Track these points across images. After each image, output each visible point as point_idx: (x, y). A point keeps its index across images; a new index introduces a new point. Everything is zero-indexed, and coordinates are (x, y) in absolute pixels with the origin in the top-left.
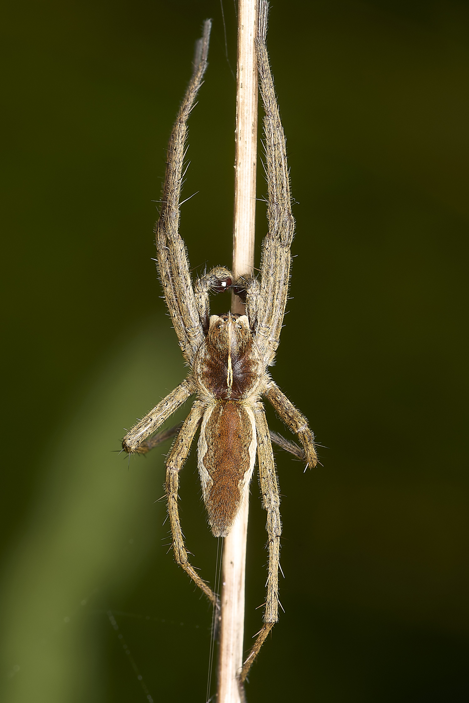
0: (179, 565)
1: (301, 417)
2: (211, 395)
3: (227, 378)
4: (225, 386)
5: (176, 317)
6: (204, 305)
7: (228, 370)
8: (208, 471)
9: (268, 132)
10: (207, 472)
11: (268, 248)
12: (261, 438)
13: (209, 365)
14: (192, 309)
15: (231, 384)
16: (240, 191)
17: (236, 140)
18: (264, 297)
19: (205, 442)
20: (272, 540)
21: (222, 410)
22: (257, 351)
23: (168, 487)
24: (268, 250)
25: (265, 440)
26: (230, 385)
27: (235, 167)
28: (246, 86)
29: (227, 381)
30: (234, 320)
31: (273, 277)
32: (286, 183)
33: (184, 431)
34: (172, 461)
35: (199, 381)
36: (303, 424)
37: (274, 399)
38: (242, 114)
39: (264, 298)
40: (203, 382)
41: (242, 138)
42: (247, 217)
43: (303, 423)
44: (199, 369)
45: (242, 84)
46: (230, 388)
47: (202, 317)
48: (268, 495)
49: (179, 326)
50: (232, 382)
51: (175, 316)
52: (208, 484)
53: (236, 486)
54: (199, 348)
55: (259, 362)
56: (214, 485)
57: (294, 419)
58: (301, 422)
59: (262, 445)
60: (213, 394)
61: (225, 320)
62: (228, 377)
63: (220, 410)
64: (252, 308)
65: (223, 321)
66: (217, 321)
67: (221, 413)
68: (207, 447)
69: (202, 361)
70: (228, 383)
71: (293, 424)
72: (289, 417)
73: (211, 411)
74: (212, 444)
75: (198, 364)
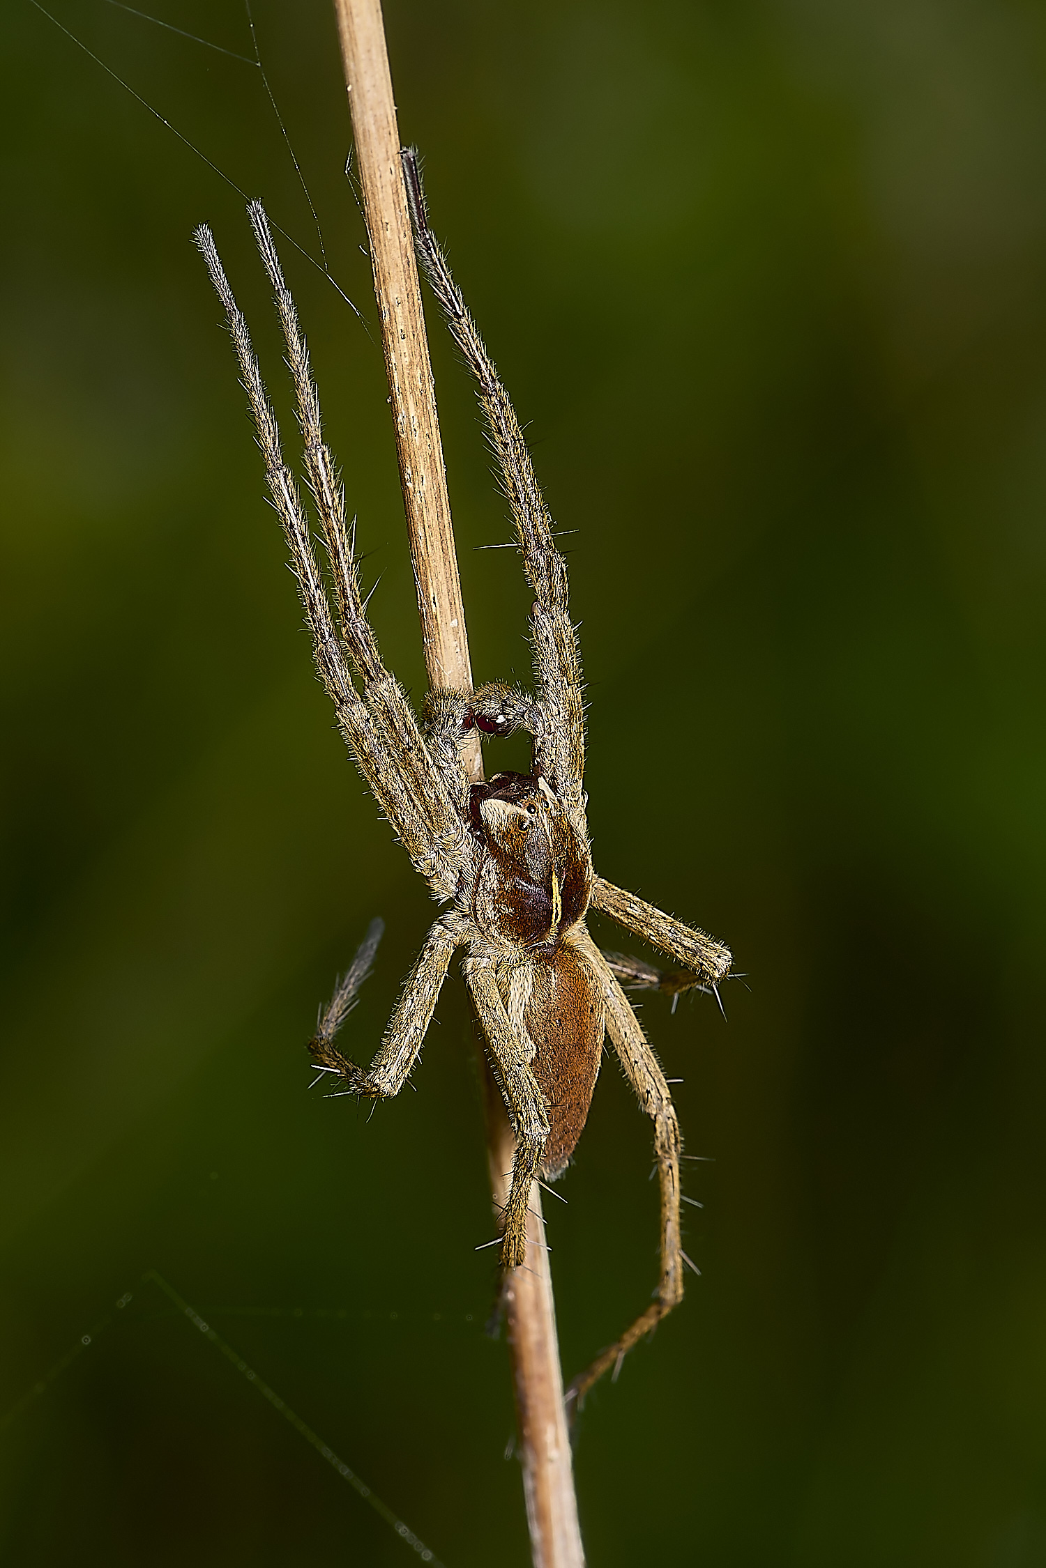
2: (516, 948)
3: (552, 914)
4: (547, 926)
7: (552, 899)
13: (515, 901)
15: (558, 920)
19: (530, 1040)
21: (552, 973)
23: (527, 1166)
26: (555, 924)
28: (411, 334)
29: (551, 918)
33: (503, 1041)
43: (725, 956)
50: (559, 917)
61: (530, 812)
62: (555, 911)
63: (548, 977)
65: (526, 814)
66: (507, 813)
67: (553, 980)
68: (535, 1047)
69: (494, 896)
70: (553, 920)
71: (704, 963)
72: (689, 949)
73: (530, 981)
74: (547, 1041)
75: (487, 901)
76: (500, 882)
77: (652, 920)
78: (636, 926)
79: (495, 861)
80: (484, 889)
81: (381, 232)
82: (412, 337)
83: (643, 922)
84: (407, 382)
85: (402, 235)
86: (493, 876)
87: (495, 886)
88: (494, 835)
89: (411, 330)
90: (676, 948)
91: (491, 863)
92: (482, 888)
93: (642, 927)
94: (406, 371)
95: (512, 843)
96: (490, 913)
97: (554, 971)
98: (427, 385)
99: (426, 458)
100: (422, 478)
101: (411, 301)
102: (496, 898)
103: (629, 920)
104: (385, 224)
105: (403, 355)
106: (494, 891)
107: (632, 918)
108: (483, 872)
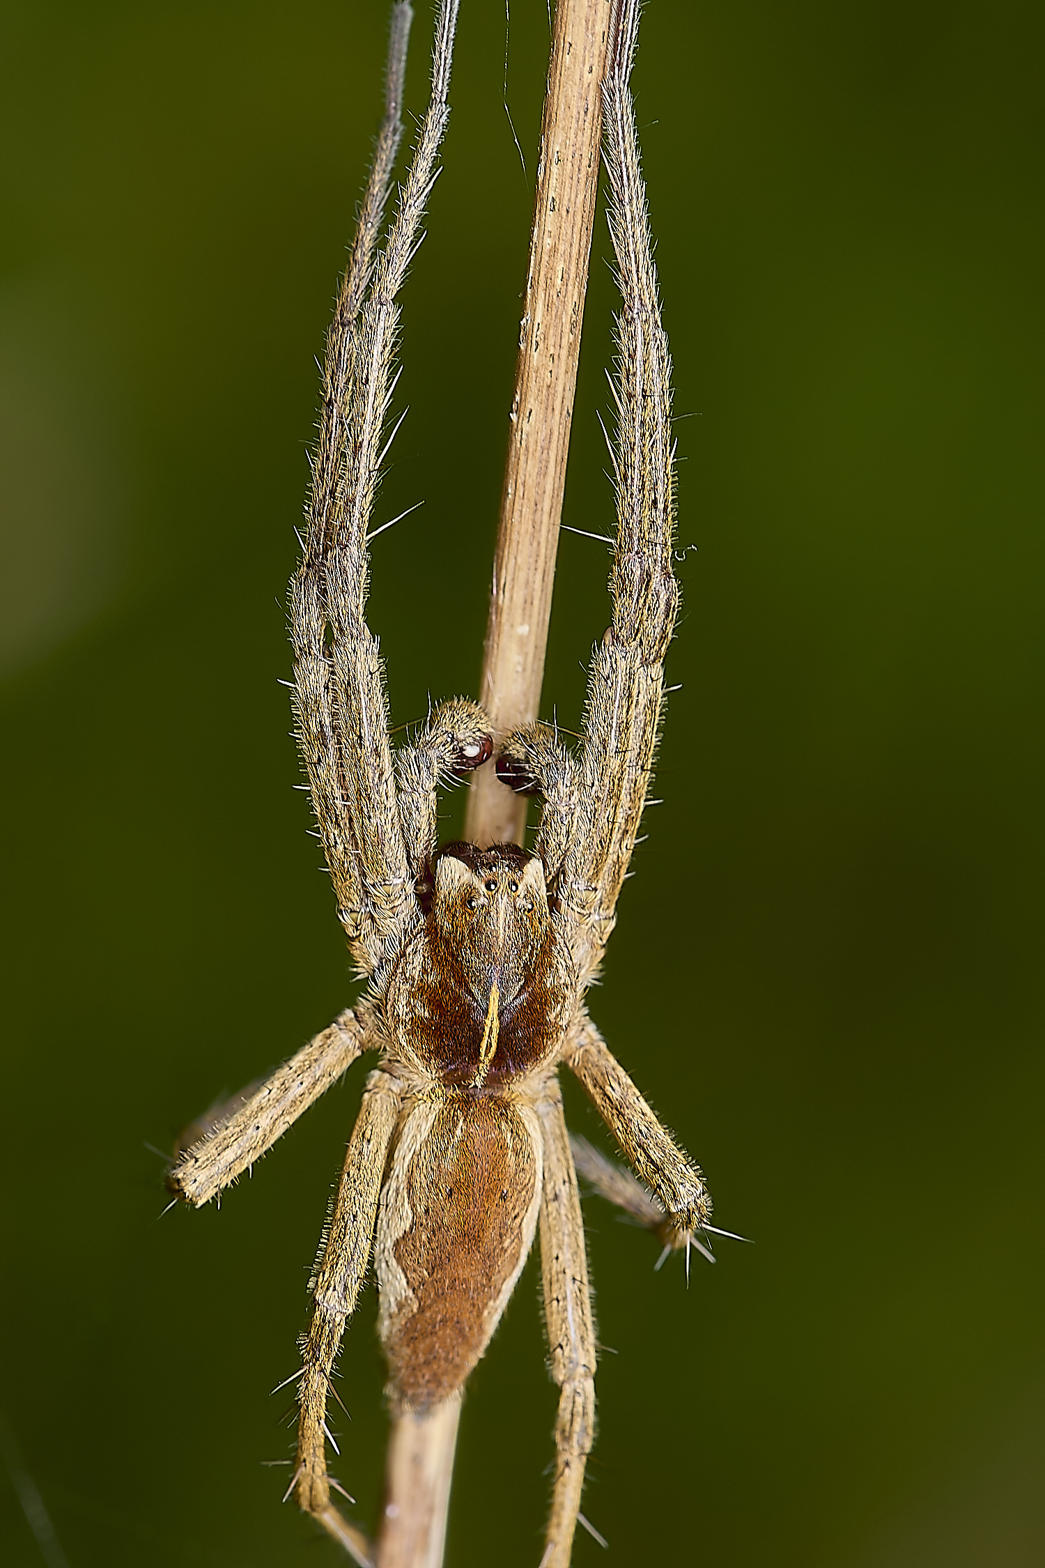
0: (306, 1513)
1: (685, 1166)
2: (429, 1074)
3: (481, 1041)
4: (473, 1059)
5: (340, 847)
6: (424, 826)
7: (488, 1022)
8: (406, 1277)
9: (629, 355)
10: (403, 1276)
11: (608, 677)
12: (552, 1183)
13: (435, 1003)
14: (390, 835)
15: (491, 1055)
16: (524, 487)
17: (522, 347)
18: (589, 810)
19: (406, 1204)
20: (567, 1464)
21: (461, 1123)
22: (564, 964)
23: (313, 1350)
24: (609, 681)
25: (564, 1190)
26: (486, 1055)
27: (514, 417)
28: (565, 208)
29: (479, 1047)
30: (514, 888)
31: (619, 758)
32: (664, 492)
33: (355, 1181)
34: (331, 1289)
35: (400, 1037)
36: (692, 1189)
37: (601, 1088)
38: (549, 281)
39: (589, 814)
40: (410, 1040)
41: (541, 344)
42: (538, 556)
43: (692, 1186)
44: (401, 1007)
45: (553, 200)
46: (487, 1061)
47: (414, 857)
48: (567, 1350)
49: (346, 870)
50: (493, 1049)
51: (336, 843)
52: (400, 1306)
53: (480, 1314)
54: (406, 946)
55: (568, 993)
56: (421, 1310)
57: (667, 1172)
58: (688, 1185)
59: (555, 1204)
60: (434, 1072)
61: (488, 887)
62: (486, 1038)
63: (455, 1126)
64: (556, 840)
65: (483, 888)
66: (462, 881)
67: (458, 1132)
68: (411, 1216)
69: (412, 986)
70: (483, 1051)
71: (663, 1186)
72: (652, 1162)
73: (430, 1124)
74: (427, 1211)
75: (401, 991)
76: (424, 971)
77: (627, 1111)
78: (607, 1112)
79: (426, 940)
80: (403, 973)
81: (561, 53)
82: (564, 213)
83: (617, 1109)
84: (542, 273)
85: (587, 68)
86: (418, 959)
87: (416, 974)
88: (438, 904)
89: (565, 202)
90: (639, 1155)
91: (421, 942)
92: (401, 970)
93: (613, 1115)
94: (545, 258)
95: (453, 920)
96: (402, 1009)
97: (465, 1120)
98: (570, 288)
99: (543, 387)
100: (530, 413)
101: (577, 163)
102: (413, 990)
103: (604, 1103)
104: (568, 45)
105: (546, 233)
106: (413, 979)
107: (607, 1101)
108: (409, 950)
